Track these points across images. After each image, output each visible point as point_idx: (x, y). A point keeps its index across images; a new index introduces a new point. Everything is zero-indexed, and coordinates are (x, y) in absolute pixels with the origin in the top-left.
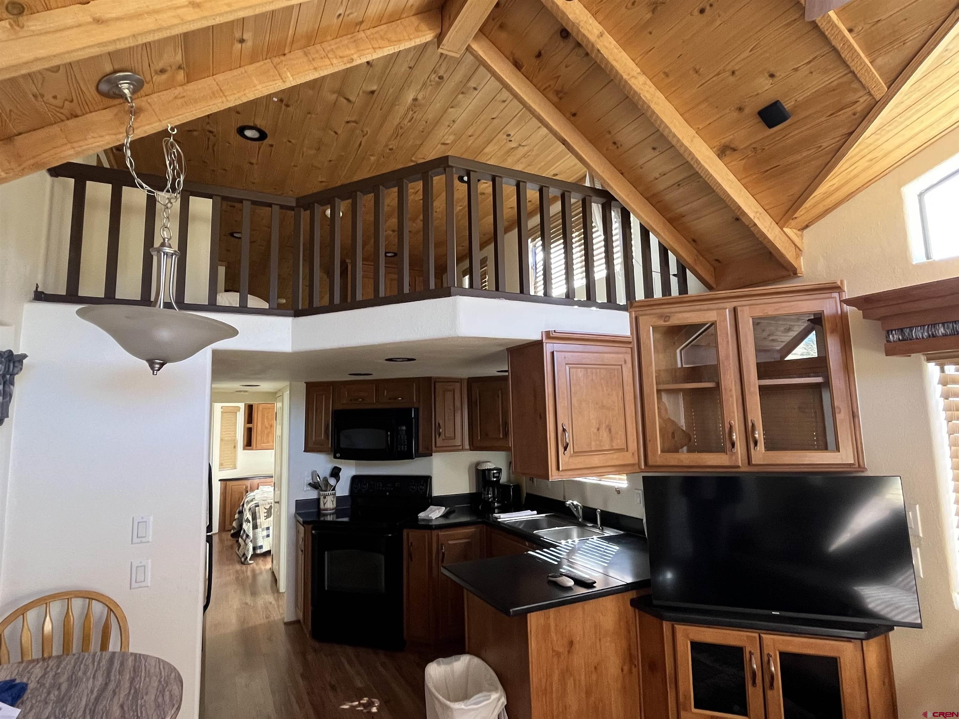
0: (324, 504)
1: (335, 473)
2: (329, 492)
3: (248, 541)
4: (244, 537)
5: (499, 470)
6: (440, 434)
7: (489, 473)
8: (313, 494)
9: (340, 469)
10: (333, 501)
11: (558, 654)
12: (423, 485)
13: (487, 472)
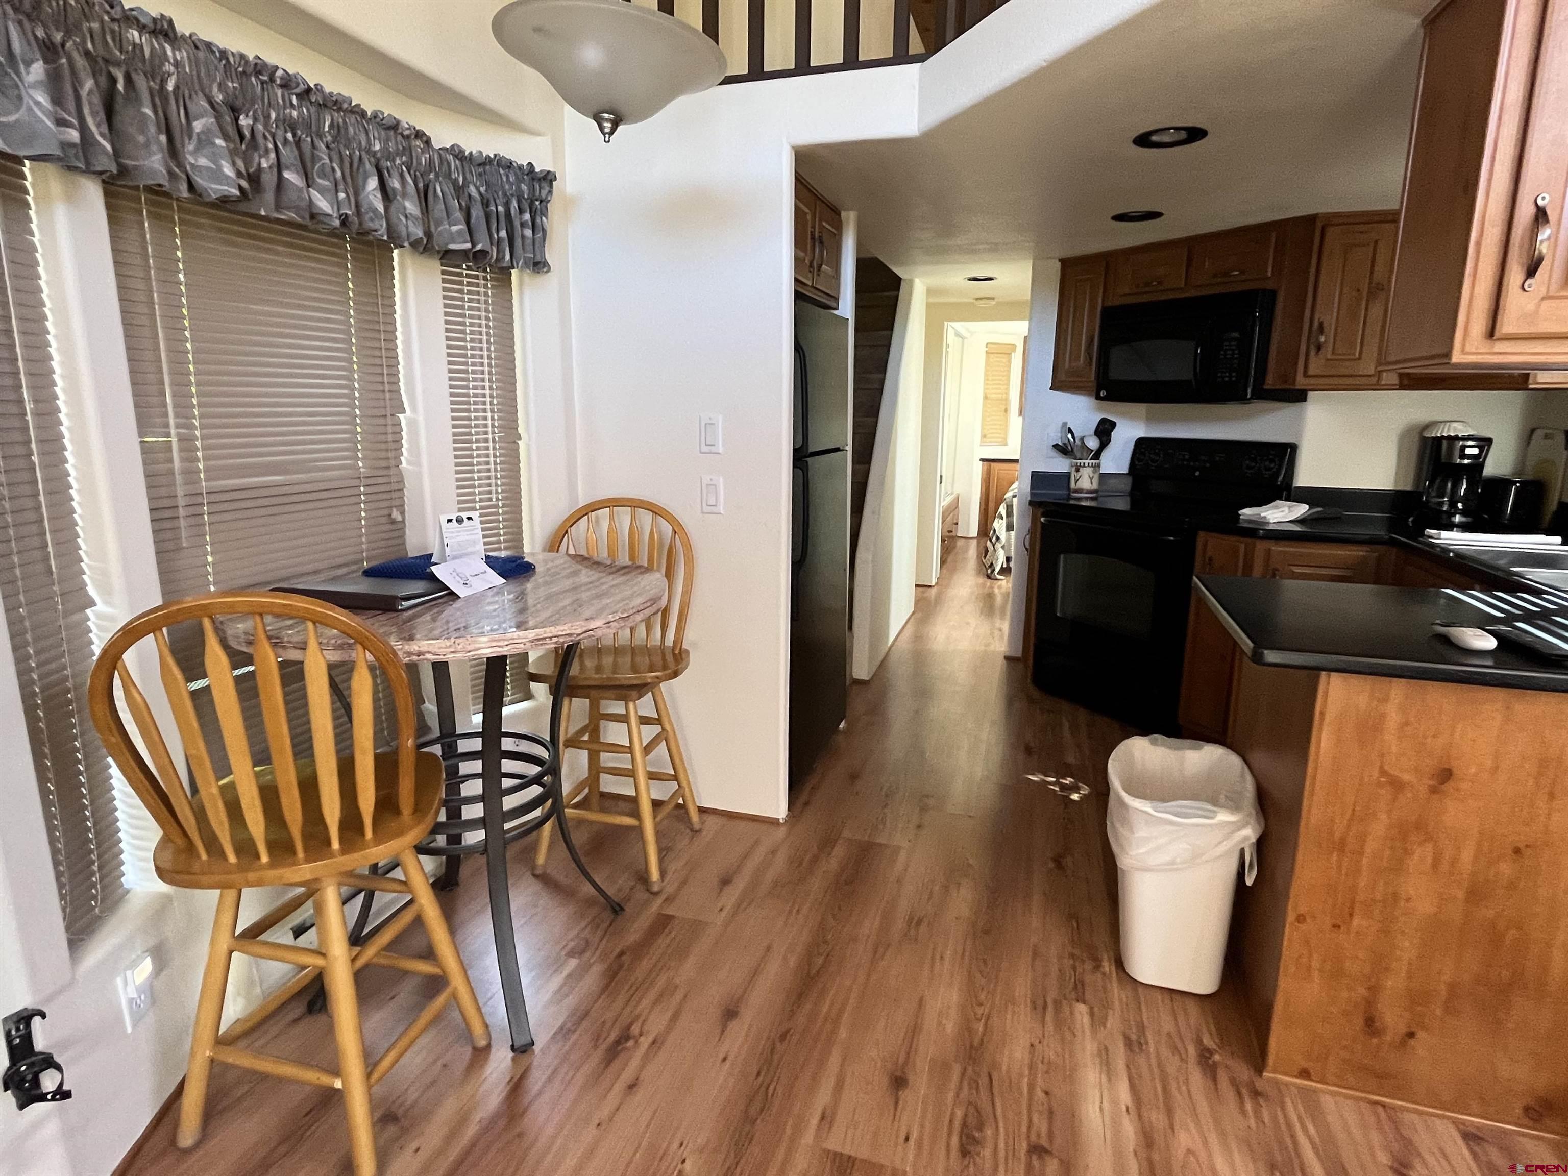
0: (1076, 482)
1: (1104, 430)
2: (1087, 462)
3: (998, 546)
4: (994, 539)
5: (1485, 443)
6: (1319, 347)
7: (1451, 449)
8: (1060, 465)
9: (1113, 425)
10: (1091, 479)
11: (1397, 785)
12: (1272, 461)
13: (1445, 443)
